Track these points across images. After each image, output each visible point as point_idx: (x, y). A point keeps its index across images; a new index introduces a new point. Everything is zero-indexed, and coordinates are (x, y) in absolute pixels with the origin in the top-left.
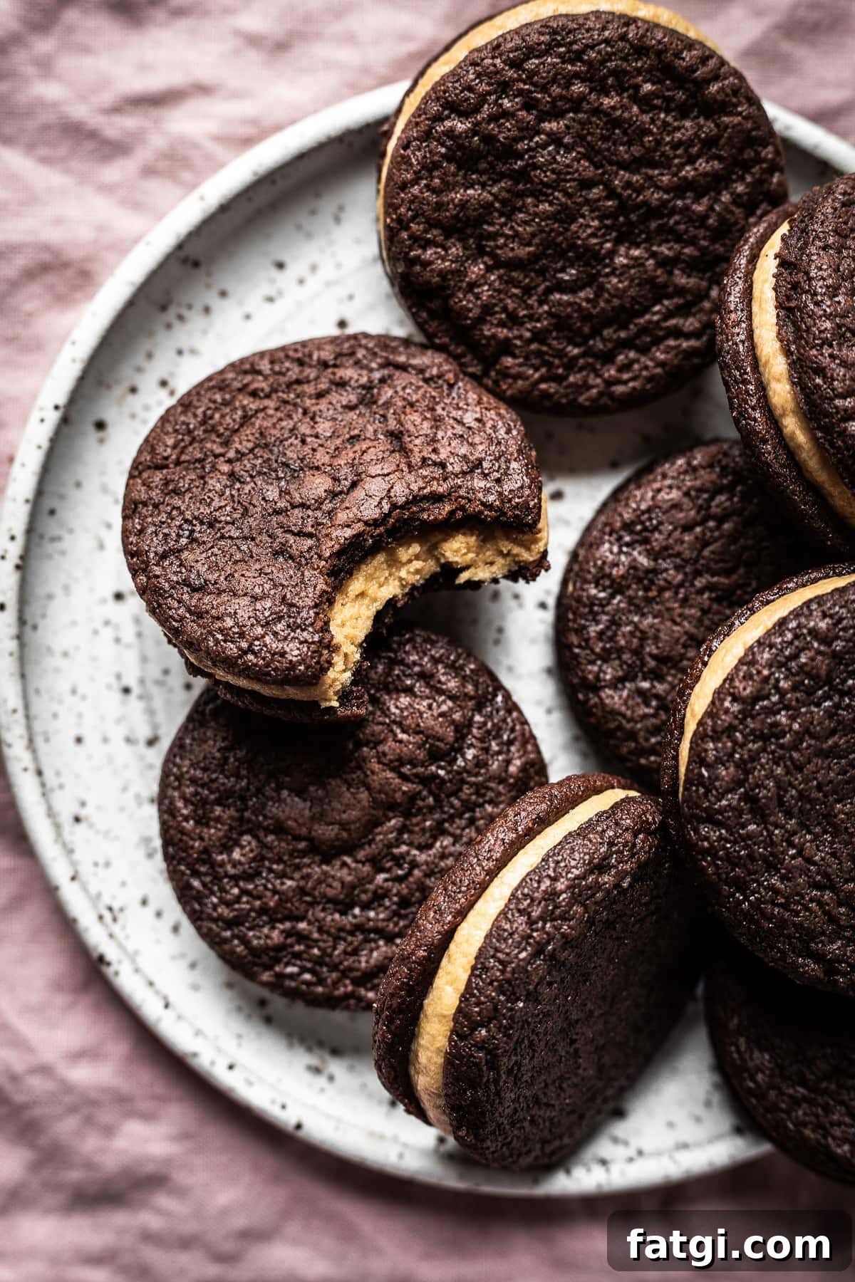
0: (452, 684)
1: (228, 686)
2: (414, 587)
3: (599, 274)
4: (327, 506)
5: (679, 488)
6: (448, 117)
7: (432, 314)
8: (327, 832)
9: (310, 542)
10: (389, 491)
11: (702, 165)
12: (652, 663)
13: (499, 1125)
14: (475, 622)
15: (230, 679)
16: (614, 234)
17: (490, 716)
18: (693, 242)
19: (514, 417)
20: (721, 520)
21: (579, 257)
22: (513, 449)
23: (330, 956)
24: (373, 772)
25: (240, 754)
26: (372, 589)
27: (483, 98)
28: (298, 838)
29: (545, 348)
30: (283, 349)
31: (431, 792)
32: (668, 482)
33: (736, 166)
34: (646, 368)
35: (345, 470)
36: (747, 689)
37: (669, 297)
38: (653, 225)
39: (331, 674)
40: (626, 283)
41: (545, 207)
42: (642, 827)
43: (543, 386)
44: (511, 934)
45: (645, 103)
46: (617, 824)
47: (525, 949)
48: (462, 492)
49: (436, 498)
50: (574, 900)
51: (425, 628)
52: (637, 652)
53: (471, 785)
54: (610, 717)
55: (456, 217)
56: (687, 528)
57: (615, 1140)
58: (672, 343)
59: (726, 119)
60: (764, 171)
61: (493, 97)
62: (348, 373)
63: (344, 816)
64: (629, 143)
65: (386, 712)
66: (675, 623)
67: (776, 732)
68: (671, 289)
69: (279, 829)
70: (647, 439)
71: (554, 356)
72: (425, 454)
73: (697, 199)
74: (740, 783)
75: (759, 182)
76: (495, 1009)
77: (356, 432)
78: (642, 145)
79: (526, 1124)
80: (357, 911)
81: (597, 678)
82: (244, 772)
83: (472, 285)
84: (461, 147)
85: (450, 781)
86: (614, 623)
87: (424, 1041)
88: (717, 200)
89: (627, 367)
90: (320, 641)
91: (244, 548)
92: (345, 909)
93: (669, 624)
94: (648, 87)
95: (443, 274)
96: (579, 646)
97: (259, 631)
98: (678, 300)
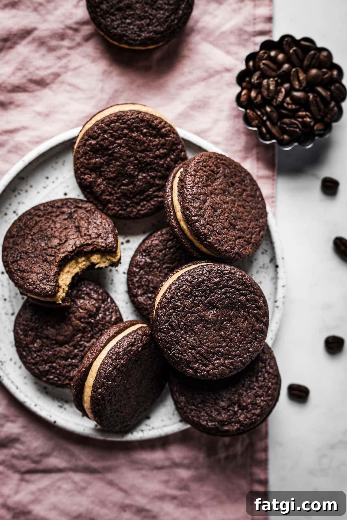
0: (95, 296)
1: (31, 298)
2: (83, 269)
3: (134, 181)
4: (58, 248)
5: (158, 240)
6: (90, 140)
7: (88, 193)
8: (60, 338)
9: (53, 258)
10: (75, 243)
11: (162, 151)
12: (152, 289)
13: (107, 417)
14: (105, 278)
15: (32, 296)
16: (138, 170)
17: (106, 305)
18: (160, 171)
19: (111, 221)
20: (170, 249)
21: (128, 176)
22: (110, 230)
23: (62, 373)
24: (73, 321)
25: (36, 316)
26: (71, 270)
27: (99, 134)
28: (53, 340)
29: (120, 202)
30: (47, 203)
31: (90, 327)
32: (155, 238)
33: (171, 151)
34: (149, 206)
35: (63, 238)
36: (169, 296)
37: (154, 187)
38: (149, 167)
39: (59, 294)
40: (142, 183)
41: (118, 163)
42: (145, 334)
43: (120, 212)
44: (107, 363)
45: (145, 135)
46: (137, 333)
47: (111, 367)
48: (95, 243)
49: (88, 245)
50: (125, 354)
51: (88, 281)
52: (147, 286)
53: (101, 324)
54: (140, 304)
55: (92, 167)
56: (161, 251)
57: (146, 425)
58: (156, 199)
59: (167, 138)
60: (179, 152)
61: (102, 134)
62: (65, 209)
63: (66, 334)
64: (141, 146)
65: (77, 304)
66: (158, 278)
67: (177, 307)
68: (155, 185)
69: (47, 338)
70: (153, 225)
71: (123, 203)
72: (85, 232)
73: (161, 160)
74: (168, 321)
75: (178, 155)
76: (103, 384)
77: (66, 226)
78: (144, 146)
79: (115, 417)
80: (70, 360)
81: (136, 293)
82: (37, 322)
83: (99, 185)
84: (94, 148)
85: (95, 323)
86: (141, 278)
87: (85, 394)
88: (166, 160)
89: (143, 206)
90: (55, 285)
91: (35, 260)
92: (66, 360)
93: (156, 278)
94: (145, 130)
95: (90, 182)
96: (131, 285)
97: (39, 282)
98: (157, 188)
